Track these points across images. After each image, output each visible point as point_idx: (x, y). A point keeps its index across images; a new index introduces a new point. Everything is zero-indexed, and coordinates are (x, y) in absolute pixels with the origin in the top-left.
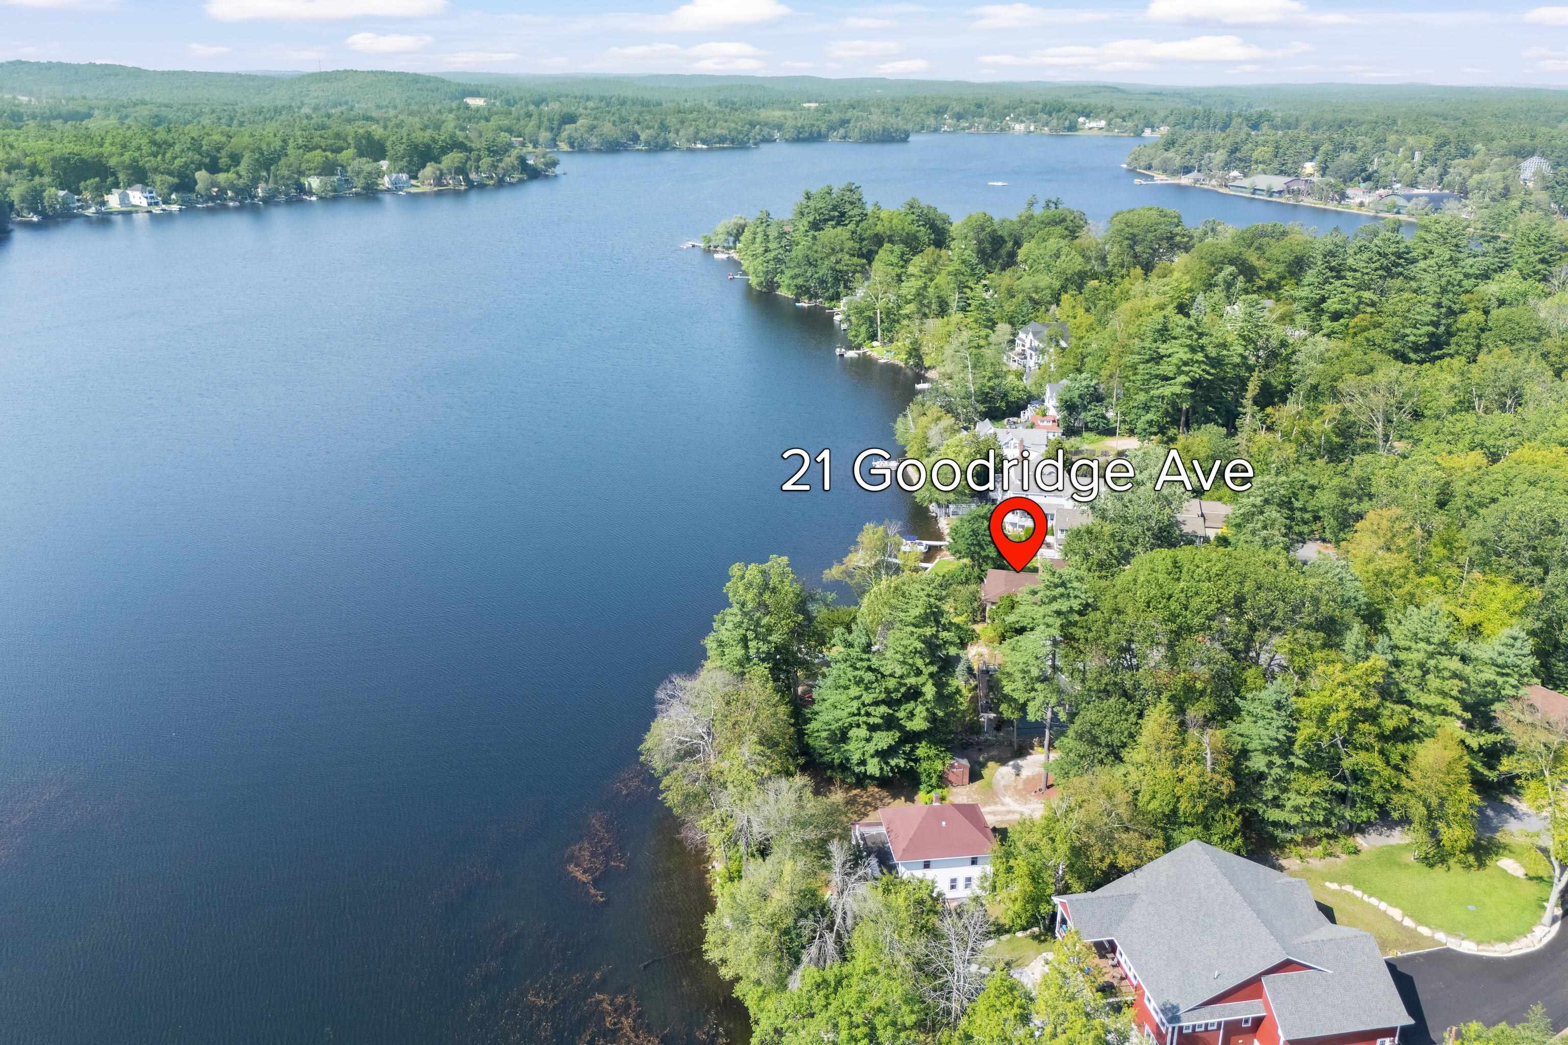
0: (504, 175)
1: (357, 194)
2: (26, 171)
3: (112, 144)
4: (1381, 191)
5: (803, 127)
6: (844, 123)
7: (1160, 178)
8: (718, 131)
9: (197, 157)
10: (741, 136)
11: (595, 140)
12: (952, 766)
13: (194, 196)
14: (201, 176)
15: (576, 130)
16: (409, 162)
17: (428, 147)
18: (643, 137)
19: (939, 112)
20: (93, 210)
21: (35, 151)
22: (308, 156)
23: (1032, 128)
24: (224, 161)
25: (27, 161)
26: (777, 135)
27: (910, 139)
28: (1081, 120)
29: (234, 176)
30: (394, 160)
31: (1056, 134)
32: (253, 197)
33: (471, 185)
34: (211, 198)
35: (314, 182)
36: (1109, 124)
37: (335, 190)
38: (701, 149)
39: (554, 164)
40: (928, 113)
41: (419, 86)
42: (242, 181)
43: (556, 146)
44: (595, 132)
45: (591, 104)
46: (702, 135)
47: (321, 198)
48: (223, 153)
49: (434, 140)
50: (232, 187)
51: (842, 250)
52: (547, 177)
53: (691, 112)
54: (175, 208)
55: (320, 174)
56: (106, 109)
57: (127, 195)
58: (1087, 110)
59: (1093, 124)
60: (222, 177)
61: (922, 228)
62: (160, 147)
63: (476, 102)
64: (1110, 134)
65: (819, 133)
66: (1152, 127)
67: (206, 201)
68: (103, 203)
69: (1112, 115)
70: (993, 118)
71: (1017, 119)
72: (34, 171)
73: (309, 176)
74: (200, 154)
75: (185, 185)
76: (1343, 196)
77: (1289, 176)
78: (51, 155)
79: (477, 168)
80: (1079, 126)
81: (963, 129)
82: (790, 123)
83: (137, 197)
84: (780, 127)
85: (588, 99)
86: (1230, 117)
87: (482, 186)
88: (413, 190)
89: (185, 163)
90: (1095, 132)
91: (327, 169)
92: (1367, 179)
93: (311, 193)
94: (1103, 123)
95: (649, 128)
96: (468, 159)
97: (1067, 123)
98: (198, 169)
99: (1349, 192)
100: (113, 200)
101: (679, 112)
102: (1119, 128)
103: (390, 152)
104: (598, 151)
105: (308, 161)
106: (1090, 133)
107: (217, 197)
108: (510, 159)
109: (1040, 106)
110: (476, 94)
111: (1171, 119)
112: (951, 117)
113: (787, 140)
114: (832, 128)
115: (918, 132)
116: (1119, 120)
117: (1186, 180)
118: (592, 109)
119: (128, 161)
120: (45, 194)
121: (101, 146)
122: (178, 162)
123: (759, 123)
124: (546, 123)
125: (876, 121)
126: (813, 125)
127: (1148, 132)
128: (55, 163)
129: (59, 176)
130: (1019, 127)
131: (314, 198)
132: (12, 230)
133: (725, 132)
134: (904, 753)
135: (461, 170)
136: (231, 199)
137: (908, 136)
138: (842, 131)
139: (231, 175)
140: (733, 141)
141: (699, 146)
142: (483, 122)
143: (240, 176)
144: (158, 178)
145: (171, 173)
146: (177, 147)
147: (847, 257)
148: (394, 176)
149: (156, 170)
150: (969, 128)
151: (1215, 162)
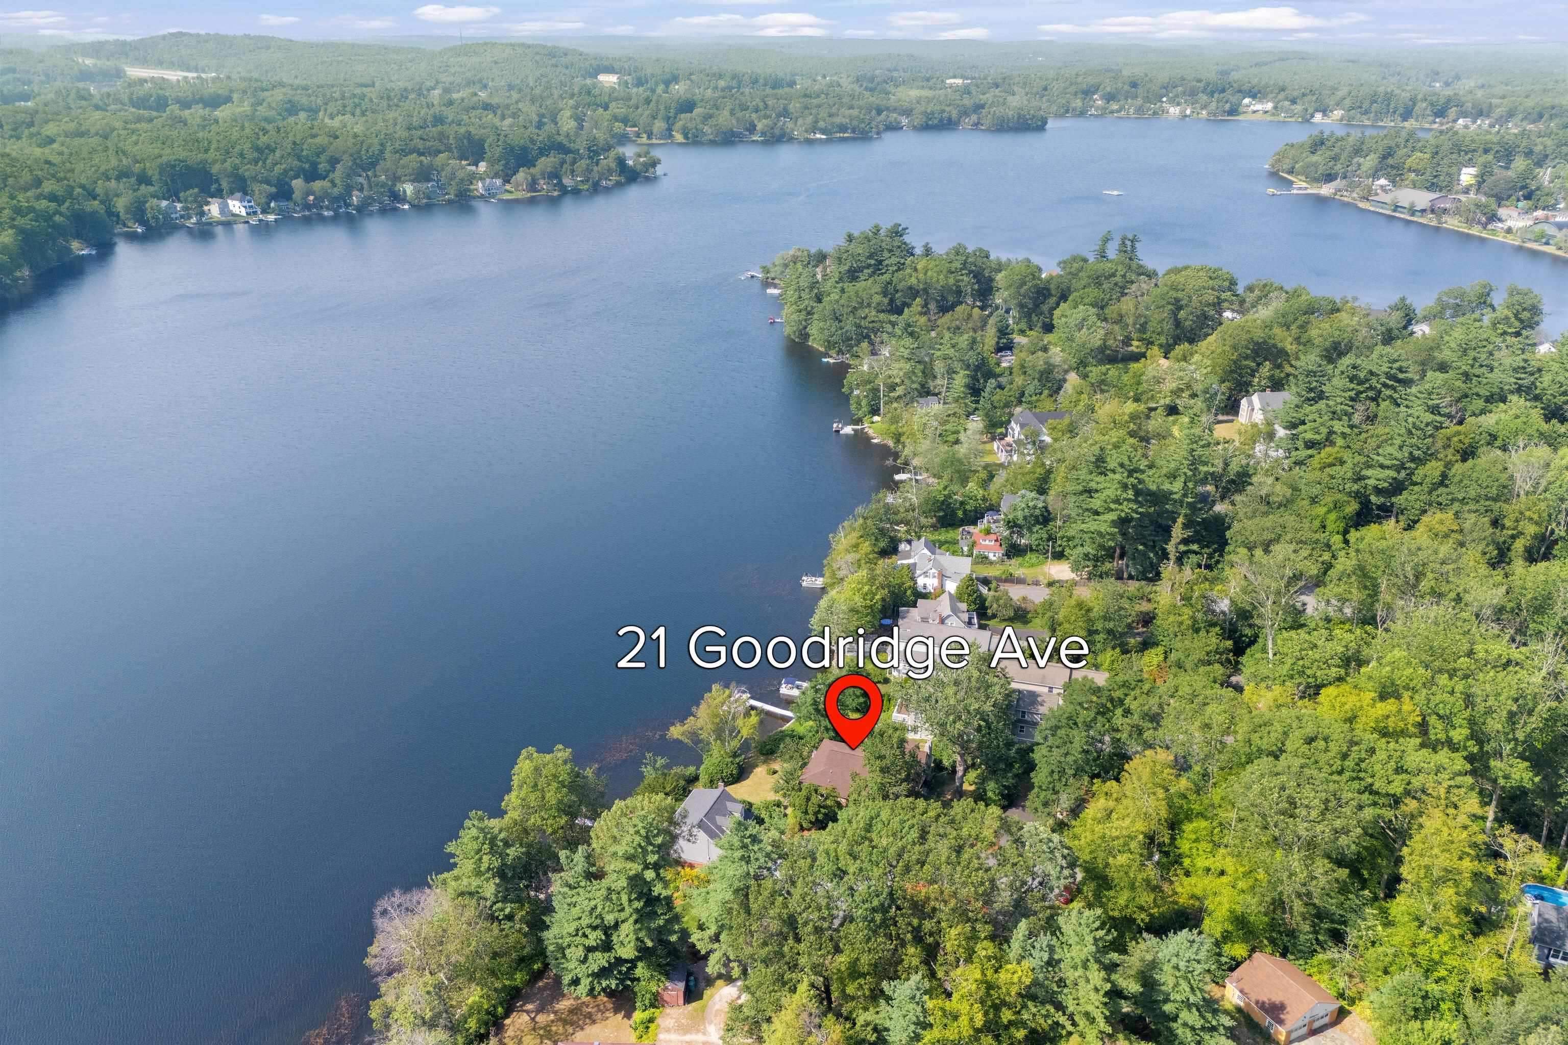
0: (600, 179)
1: (450, 202)
2: (133, 180)
3: (218, 149)
4: (1539, 213)
5: (933, 113)
6: (978, 108)
7: (1301, 186)
8: (838, 120)
9: (296, 163)
10: (863, 125)
11: (709, 131)
12: (666, 989)
13: (291, 205)
14: (298, 184)
15: (691, 119)
16: (505, 165)
17: (524, 149)
18: (759, 126)
19: (1088, 93)
20: (194, 220)
21: (145, 157)
22: (405, 160)
23: (1188, 112)
24: (323, 166)
25: (137, 168)
26: (904, 121)
27: (1047, 126)
28: (1247, 101)
29: (329, 184)
30: (491, 163)
31: (1214, 120)
32: (347, 205)
33: (564, 191)
34: (308, 207)
35: (409, 189)
36: (1275, 108)
37: (429, 198)
38: (821, 139)
39: (654, 163)
40: (1076, 94)
41: (554, 61)
42: (336, 190)
43: (671, 136)
44: (710, 121)
45: (722, 83)
46: (821, 124)
47: (413, 206)
48: (323, 158)
49: (533, 141)
50: (326, 195)
51: (869, 305)
52: (647, 179)
53: (818, 96)
54: (271, 218)
55: (413, 181)
56: (245, 92)
57: (227, 205)
58: (1256, 90)
59: (1259, 107)
60: (318, 185)
61: (965, 278)
62: (263, 152)
63: (609, 80)
64: (1276, 119)
65: (950, 120)
66: (1325, 112)
67: (303, 210)
68: (202, 214)
69: (1281, 96)
70: (1148, 100)
71: (1174, 102)
72: (144, 179)
73: (404, 182)
74: (299, 160)
75: (283, 193)
76: (1493, 218)
77: (1441, 191)
78: (159, 161)
79: (573, 171)
80: (1241, 109)
81: (1112, 112)
82: (919, 109)
83: (236, 206)
84: (908, 113)
85: (720, 76)
86: (1414, 101)
87: (576, 192)
88: (507, 196)
89: (285, 170)
90: (1259, 116)
91: (422, 175)
92: (1528, 197)
93: (404, 200)
94: (1269, 106)
95: (766, 117)
96: (563, 163)
97: (1227, 107)
98: (296, 177)
99: (1502, 212)
100: (214, 209)
101: (805, 96)
102: (1286, 112)
103: (488, 155)
104: (713, 143)
105: (403, 167)
106: (1253, 117)
107: (314, 205)
108: (607, 161)
109: (1202, 85)
110: (610, 70)
111: (1348, 102)
112: (1102, 98)
113: (915, 128)
114: (965, 113)
115: (1061, 116)
116: (1287, 103)
117: (1326, 190)
118: (723, 90)
119: (229, 169)
120: (148, 205)
121: (207, 151)
122: (278, 169)
123: (887, 109)
124: (662, 112)
125: (1016, 102)
126: (943, 111)
127: (1318, 117)
128: (162, 169)
129: (166, 184)
130: (1174, 111)
131: (406, 207)
132: (115, 244)
133: (845, 121)
134: (620, 972)
135: (554, 175)
136: (328, 208)
137: (1045, 123)
138: (974, 118)
139: (325, 184)
140: (854, 131)
141: (818, 136)
142: (601, 110)
143: (334, 185)
144: (257, 188)
145: (268, 183)
146: (278, 153)
147: (874, 313)
148: (488, 181)
149: (254, 179)
150: (1118, 111)
151: (1364, 168)
